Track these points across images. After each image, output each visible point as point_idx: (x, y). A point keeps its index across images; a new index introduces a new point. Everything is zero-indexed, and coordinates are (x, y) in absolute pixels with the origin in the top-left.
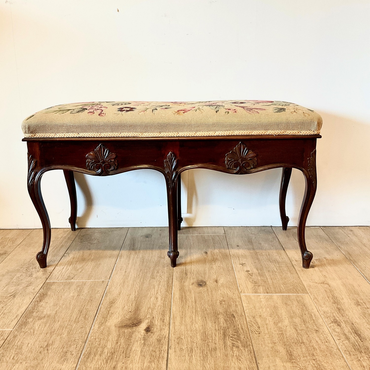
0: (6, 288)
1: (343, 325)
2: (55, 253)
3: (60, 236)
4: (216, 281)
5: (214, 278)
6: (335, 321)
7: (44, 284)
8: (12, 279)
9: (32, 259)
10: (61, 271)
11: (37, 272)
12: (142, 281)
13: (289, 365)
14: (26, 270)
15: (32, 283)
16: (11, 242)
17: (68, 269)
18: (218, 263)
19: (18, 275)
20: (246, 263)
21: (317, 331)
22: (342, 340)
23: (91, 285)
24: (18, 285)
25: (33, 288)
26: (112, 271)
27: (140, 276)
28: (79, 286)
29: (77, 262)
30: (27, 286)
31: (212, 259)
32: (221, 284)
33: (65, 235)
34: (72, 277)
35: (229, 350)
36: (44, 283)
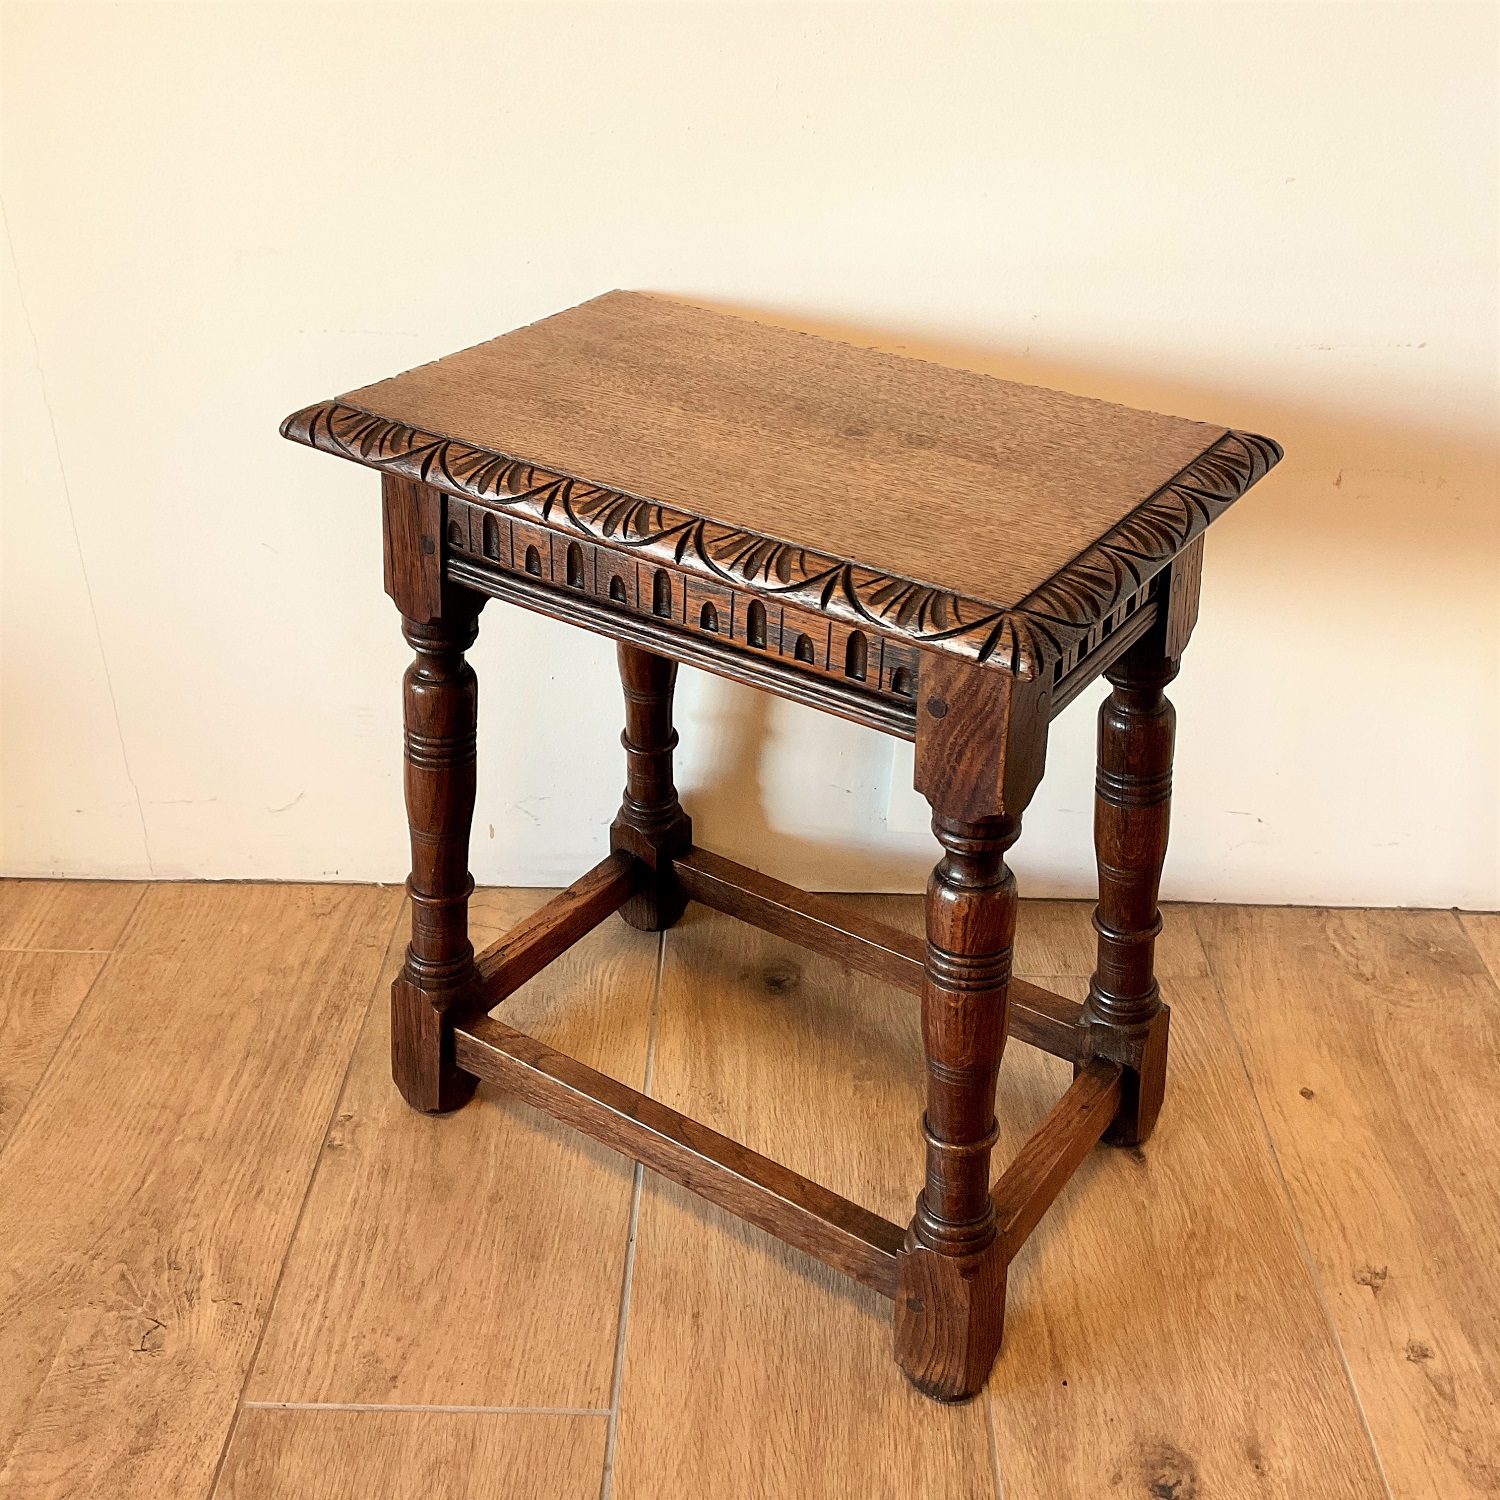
2: (276, 1115)
3: (293, 959)
4: (1254, 1455)
5: (1239, 1427)
7: (232, 1426)
10: (321, 1299)
11: (187, 1304)
12: (806, 1429)
14: (123, 1277)
15: (162, 1419)
16: (28, 1004)
17: (363, 1283)
18: (1228, 1260)
19: (79, 1329)
20: (1393, 1271)
23: (510, 1464)
24: (83, 1437)
25: (169, 1474)
26: (620, 1315)
27: (790, 1380)
28: (438, 1462)
29: (408, 1208)
30: (135, 1452)
31: (1184, 1221)
32: (1287, 1481)
33: (320, 952)
34: (389, 1365)
36: (230, 1418)
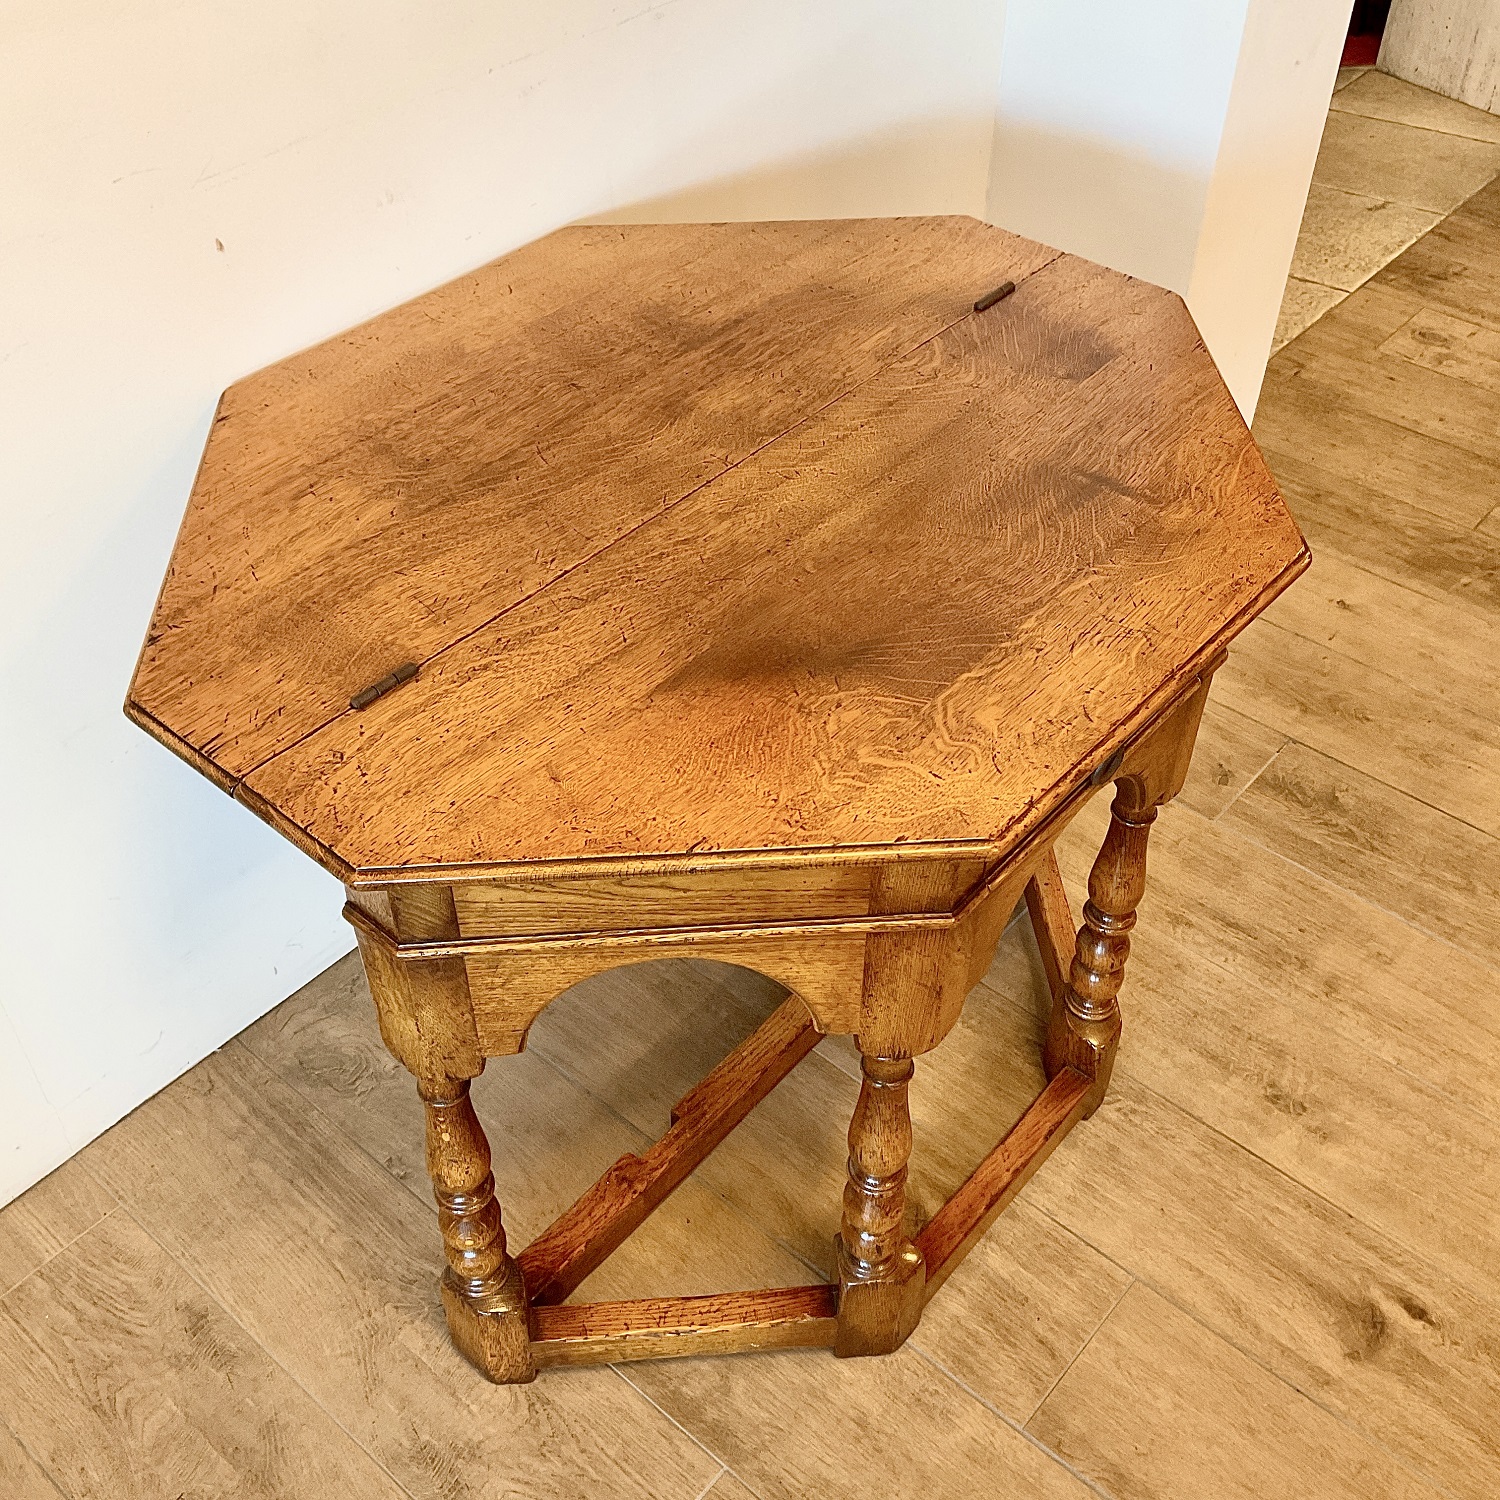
0: (468, 1402)
1: (1193, 919)
6: (1176, 920)
8: (418, 1365)
9: (333, 1265)
13: (1236, 1081)
21: (1178, 966)
22: (1231, 958)
35: (1133, 1129)
